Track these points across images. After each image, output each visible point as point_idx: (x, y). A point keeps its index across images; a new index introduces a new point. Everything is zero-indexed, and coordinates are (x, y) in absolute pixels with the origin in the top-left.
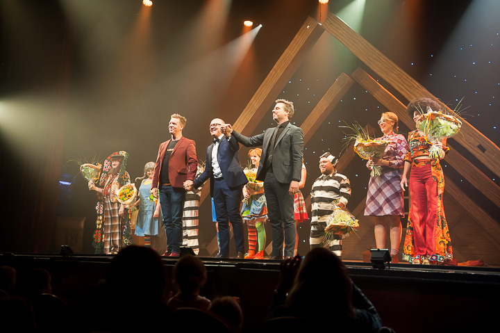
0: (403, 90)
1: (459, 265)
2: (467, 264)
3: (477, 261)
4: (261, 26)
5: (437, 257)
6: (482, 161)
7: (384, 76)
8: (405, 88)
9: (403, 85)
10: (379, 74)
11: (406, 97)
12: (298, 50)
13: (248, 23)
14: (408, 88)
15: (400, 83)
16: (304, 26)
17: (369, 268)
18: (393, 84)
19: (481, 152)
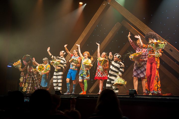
0: (141, 28)
1: (163, 95)
2: (166, 95)
3: (170, 94)
4: (86, 4)
5: (154, 91)
6: (171, 55)
7: (133, 23)
8: (142, 27)
9: (141, 27)
10: (132, 22)
11: (142, 31)
12: (100, 13)
13: (81, 3)
14: (143, 27)
15: (140, 26)
16: (102, 4)
17: (128, 97)
18: (137, 26)
19: (171, 52)
